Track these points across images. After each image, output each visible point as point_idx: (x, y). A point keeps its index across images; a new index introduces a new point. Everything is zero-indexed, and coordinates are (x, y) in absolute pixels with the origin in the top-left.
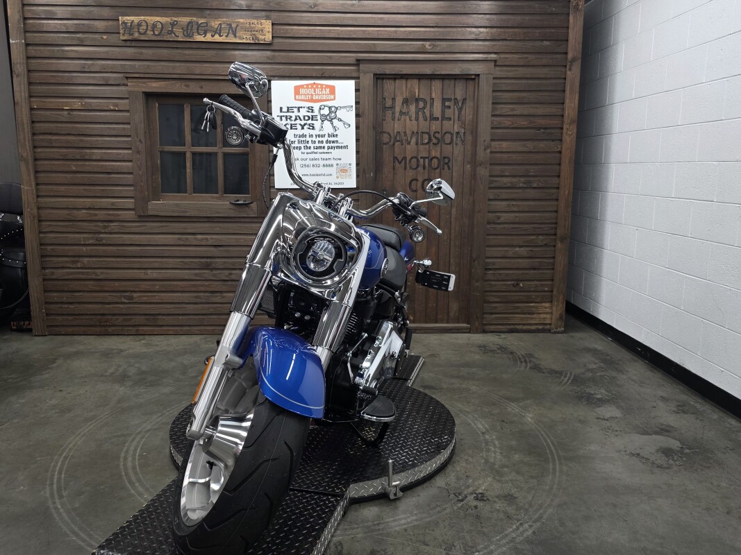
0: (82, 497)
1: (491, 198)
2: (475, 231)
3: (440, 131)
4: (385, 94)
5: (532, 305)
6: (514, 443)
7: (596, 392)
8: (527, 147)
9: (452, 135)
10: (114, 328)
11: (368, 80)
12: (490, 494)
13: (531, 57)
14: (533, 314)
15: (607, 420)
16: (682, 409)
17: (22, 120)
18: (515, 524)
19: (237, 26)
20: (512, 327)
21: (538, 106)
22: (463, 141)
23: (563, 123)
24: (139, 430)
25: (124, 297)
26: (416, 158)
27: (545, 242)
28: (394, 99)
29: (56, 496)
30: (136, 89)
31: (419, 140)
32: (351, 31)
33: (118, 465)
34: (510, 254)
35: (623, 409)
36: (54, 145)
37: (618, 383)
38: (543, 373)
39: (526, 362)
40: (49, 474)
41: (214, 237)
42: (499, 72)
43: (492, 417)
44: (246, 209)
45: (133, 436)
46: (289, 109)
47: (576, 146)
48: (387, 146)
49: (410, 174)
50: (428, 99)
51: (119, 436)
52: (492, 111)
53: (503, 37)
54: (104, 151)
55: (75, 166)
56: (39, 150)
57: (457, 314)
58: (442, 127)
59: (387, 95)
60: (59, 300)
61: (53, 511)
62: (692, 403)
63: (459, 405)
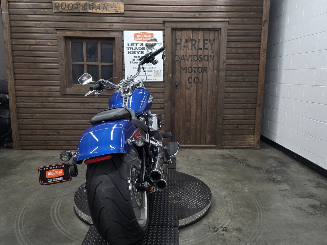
0: (31, 229)
1: (226, 86)
2: (219, 101)
3: (202, 54)
4: (177, 37)
5: (245, 136)
6: (239, 202)
7: (277, 177)
8: (243, 62)
9: (208, 56)
10: (51, 147)
11: (169, 31)
12: (230, 228)
13: (245, 20)
14: (245, 140)
15: (284, 191)
16: (318, 185)
17: (8, 50)
18: (243, 243)
19: (108, 5)
20: (236, 146)
21: (248, 43)
22: (213, 60)
23: (260, 51)
24: (61, 195)
25: (56, 132)
26: (191, 67)
27: (251, 107)
28: (181, 40)
29: (19, 228)
30: (60, 35)
31: (193, 59)
32: (161, 8)
33: (50, 213)
34: (235, 112)
35: (291, 185)
36: (23, 61)
37: (287, 173)
38: (251, 168)
39: (243, 163)
40: (16, 217)
41: (97, 104)
42: (230, 27)
43: (228, 189)
44: (112, 91)
45: (58, 198)
46: (132, 45)
47: (266, 62)
48: (178, 62)
49: (189, 75)
50: (197, 40)
51: (51, 198)
52: (227, 45)
53: (232, 10)
54: (46, 64)
55: (33, 71)
56: (16, 64)
57: (210, 140)
58: (203, 53)
59: (178, 38)
60: (25, 134)
61: (17, 236)
62: (323, 183)
63: (212, 183)
